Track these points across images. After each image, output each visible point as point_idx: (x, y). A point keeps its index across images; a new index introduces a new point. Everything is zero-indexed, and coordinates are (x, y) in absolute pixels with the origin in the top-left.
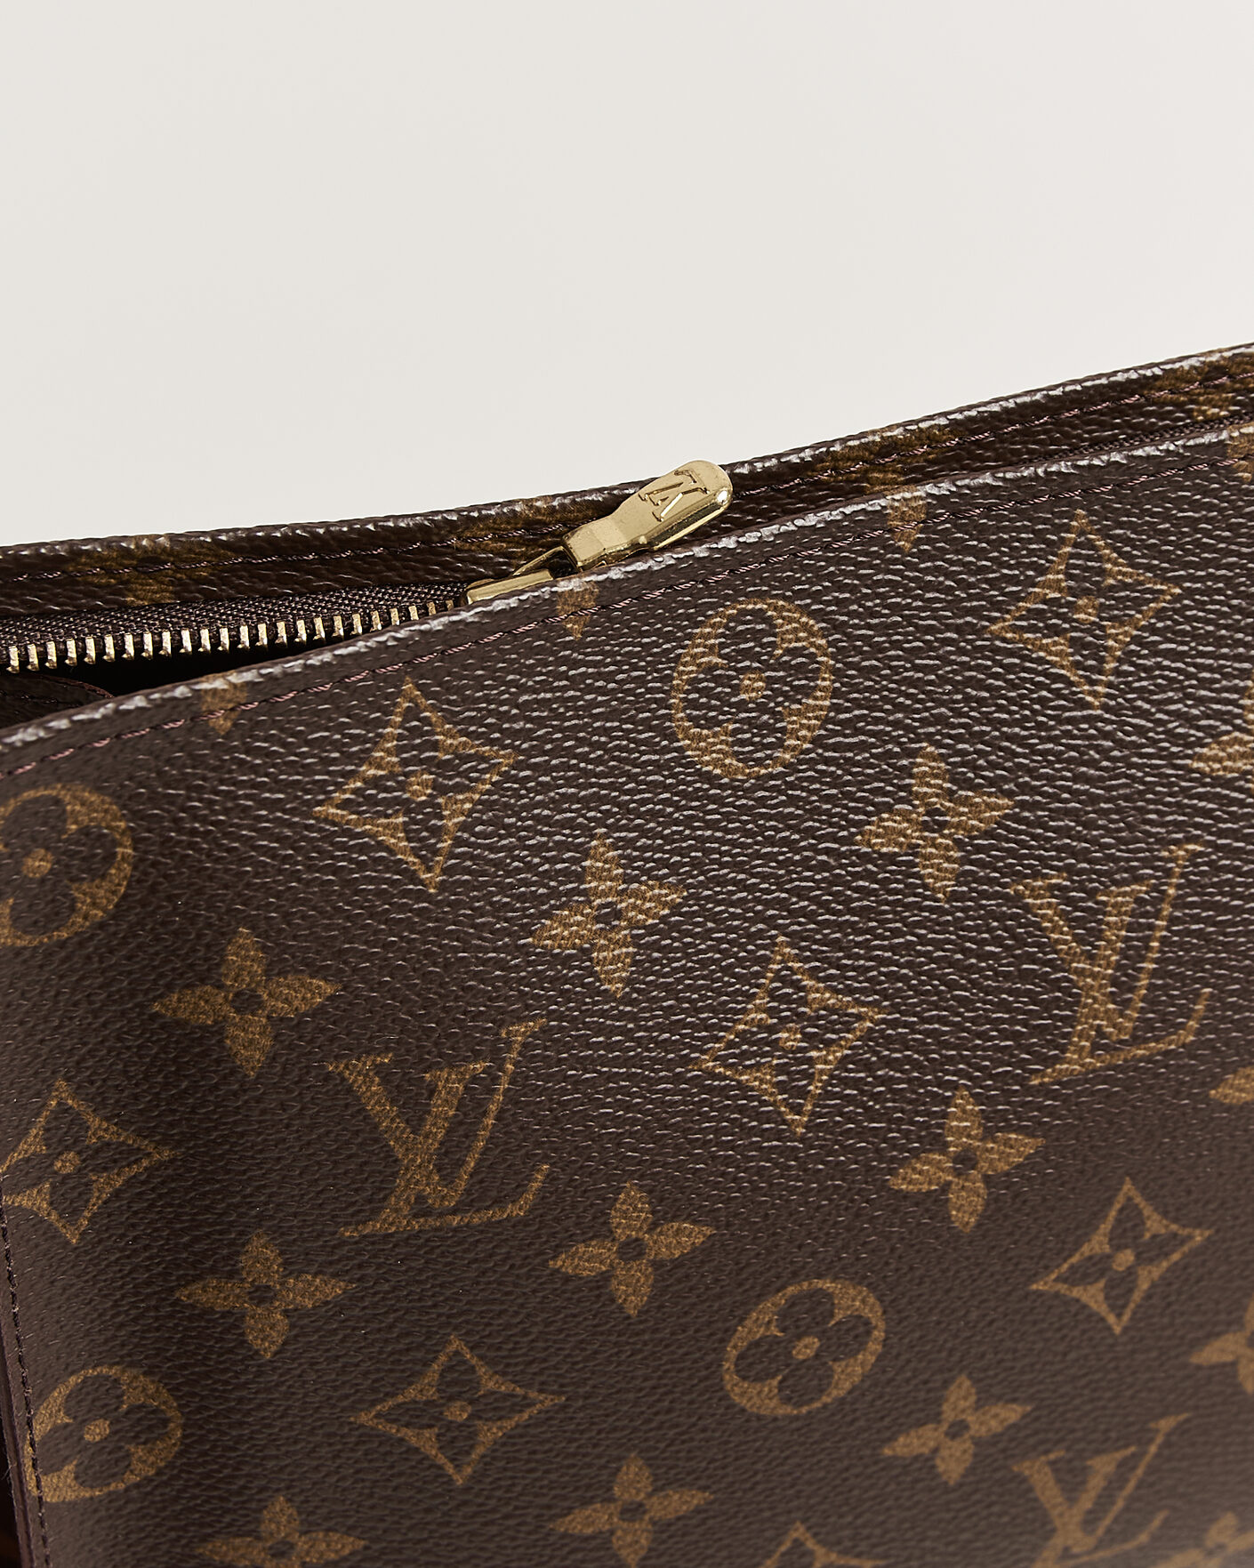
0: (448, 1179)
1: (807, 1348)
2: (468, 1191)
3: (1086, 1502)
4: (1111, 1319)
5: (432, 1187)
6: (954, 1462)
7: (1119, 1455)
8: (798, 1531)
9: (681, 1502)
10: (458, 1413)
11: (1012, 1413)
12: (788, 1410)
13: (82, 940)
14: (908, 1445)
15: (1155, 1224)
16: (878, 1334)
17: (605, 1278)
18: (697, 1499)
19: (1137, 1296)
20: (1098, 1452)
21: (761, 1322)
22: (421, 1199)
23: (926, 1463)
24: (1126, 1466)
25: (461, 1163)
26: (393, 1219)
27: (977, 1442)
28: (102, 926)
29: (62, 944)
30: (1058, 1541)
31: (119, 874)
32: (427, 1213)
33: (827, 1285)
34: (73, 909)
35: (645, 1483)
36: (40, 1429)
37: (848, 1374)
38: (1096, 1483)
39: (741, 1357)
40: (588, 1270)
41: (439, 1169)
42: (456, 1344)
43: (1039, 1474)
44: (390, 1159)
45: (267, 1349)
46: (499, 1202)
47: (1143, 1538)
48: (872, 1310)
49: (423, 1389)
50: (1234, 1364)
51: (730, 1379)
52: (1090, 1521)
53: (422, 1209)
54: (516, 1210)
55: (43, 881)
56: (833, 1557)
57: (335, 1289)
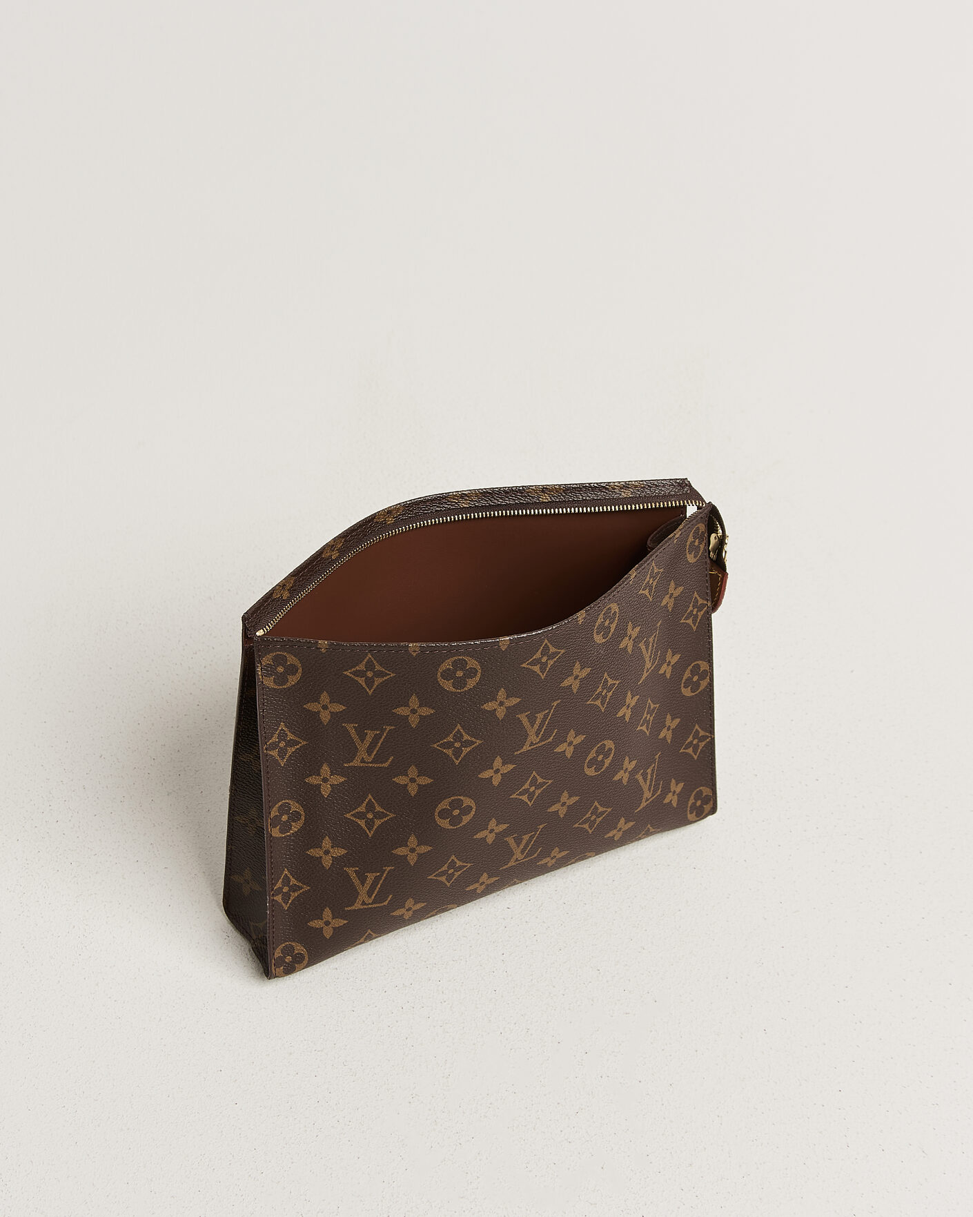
0: (369, 755)
1: (456, 812)
2: (374, 759)
3: (522, 847)
4: (529, 803)
5: (365, 756)
6: (491, 839)
7: (530, 835)
8: (453, 857)
9: (424, 849)
10: (370, 816)
11: (505, 826)
12: (452, 827)
13: (289, 689)
14: (479, 835)
15: (540, 780)
16: (474, 810)
17: (406, 785)
18: (430, 848)
19: (535, 797)
20: (525, 834)
21: (444, 805)
22: (363, 758)
23: (484, 839)
24: (532, 837)
25: (372, 752)
26: (356, 763)
27: (496, 834)
28: (294, 685)
29: (284, 689)
30: (515, 857)
31: (299, 675)
32: (364, 762)
33: (462, 798)
34: (288, 681)
35: (416, 842)
36: (272, 816)
37: (466, 819)
38: (524, 842)
39: (440, 812)
40: (402, 783)
41: (367, 752)
42: (370, 796)
43: (511, 841)
44: (357, 748)
45: (326, 795)
46: (382, 763)
47: (536, 855)
48: (473, 804)
49: (362, 809)
50: (558, 811)
51: (437, 818)
52: (522, 852)
53: (363, 761)
54: (386, 765)
55: (281, 673)
56: (461, 863)
57: (342, 780)
